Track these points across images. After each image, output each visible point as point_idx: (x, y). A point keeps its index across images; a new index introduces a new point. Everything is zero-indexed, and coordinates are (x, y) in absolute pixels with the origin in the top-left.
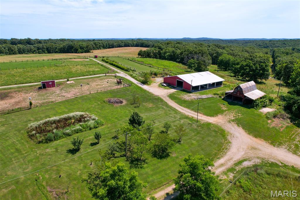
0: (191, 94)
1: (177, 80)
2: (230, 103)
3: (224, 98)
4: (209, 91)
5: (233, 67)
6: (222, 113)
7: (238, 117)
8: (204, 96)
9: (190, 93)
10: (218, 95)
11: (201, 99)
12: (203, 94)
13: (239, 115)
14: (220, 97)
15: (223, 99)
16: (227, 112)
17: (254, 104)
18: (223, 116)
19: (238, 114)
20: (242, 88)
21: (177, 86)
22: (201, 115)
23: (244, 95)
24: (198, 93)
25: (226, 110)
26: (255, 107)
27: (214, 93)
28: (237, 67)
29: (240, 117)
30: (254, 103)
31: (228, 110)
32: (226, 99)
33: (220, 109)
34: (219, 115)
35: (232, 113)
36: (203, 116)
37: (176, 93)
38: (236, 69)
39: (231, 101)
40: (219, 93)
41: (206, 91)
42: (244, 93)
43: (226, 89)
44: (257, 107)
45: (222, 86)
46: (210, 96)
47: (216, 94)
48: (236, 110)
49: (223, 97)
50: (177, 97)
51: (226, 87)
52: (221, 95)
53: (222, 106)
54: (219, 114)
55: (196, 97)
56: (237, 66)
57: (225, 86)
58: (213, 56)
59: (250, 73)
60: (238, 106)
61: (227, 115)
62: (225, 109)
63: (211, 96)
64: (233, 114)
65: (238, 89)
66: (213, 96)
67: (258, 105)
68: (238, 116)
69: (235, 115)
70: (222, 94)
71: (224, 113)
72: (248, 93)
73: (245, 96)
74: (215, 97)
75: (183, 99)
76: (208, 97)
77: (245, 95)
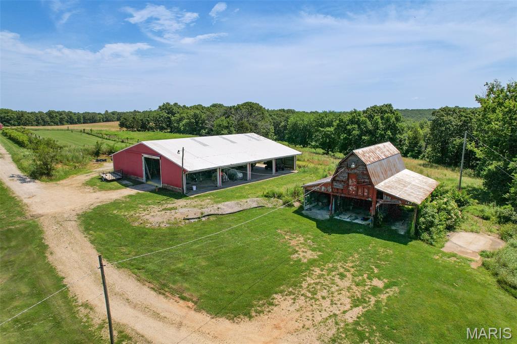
0: (181, 202)
1: (146, 158)
2: (326, 227)
3: (301, 208)
4: (250, 186)
5: (321, 132)
6: (295, 285)
7: (373, 300)
8: (228, 207)
9: (179, 196)
10: (279, 196)
11: (212, 218)
12: (227, 199)
13: (376, 283)
14: (288, 204)
15: (299, 212)
16: (317, 271)
17: (417, 223)
18: (301, 301)
19: (370, 278)
20: (367, 163)
21: (147, 179)
22: (186, 310)
23: (376, 187)
24: (212, 194)
25: (312, 262)
26: (425, 236)
27: (265, 193)
28: (328, 131)
29: (383, 297)
30: (418, 218)
31: (321, 258)
32: (310, 209)
33: (287, 261)
34: (278, 297)
35: (342, 276)
36: (192, 313)
37: (128, 200)
38: (327, 136)
39: (328, 217)
40: (282, 190)
41: (243, 188)
42: (373, 180)
43: (308, 178)
44: (430, 234)
45: (296, 171)
46: (251, 202)
47: (274, 196)
48: (356, 256)
49: (297, 205)
50: (116, 217)
51: (306, 174)
52: (289, 198)
53: (293, 243)
54: (282, 292)
55: (195, 210)
56: (328, 129)
57: (304, 172)
58: (280, 126)
59: (363, 137)
60: (358, 235)
61: (319, 296)
62: (306, 255)
63: (254, 205)
64: (346, 283)
65: (348, 167)
66: (263, 201)
67: (432, 224)
68: (375, 291)
69: (357, 291)
70: (295, 194)
71: (304, 285)
72: (386, 181)
73: (380, 194)
74: (270, 206)
75: (136, 224)
76: (245, 207)
77: (380, 186)
